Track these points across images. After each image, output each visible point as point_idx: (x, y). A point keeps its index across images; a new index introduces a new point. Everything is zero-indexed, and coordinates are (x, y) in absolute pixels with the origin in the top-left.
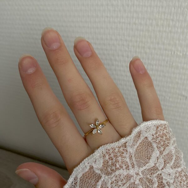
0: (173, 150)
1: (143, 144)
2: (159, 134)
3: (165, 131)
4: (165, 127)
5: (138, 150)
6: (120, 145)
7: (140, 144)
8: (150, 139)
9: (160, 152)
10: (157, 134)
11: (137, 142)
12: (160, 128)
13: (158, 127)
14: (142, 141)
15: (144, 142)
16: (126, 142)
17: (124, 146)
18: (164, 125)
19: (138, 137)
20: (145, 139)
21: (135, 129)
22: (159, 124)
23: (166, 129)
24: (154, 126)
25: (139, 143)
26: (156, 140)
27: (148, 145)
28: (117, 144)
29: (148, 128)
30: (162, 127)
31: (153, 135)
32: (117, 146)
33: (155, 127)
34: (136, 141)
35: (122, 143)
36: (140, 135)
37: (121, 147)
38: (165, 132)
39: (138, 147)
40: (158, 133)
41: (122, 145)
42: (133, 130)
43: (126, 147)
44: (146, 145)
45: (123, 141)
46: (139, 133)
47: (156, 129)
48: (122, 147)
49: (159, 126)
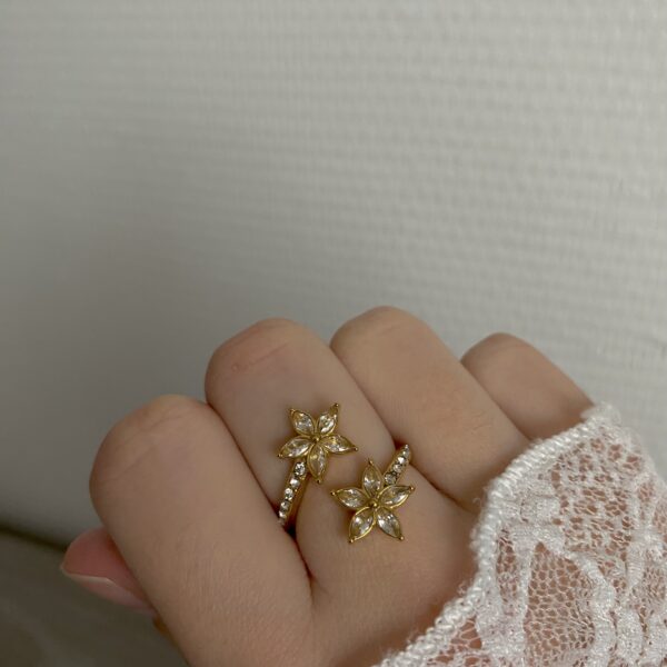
0: (655, 543)
1: (543, 586)
2: (575, 505)
3: (590, 475)
4: (583, 461)
5: (537, 627)
6: (446, 643)
7: (530, 592)
8: (557, 546)
9: (616, 584)
10: (570, 508)
11: (514, 588)
12: (563, 474)
13: (556, 477)
14: (534, 574)
15: (542, 576)
16: (474, 619)
17: (469, 641)
18: (575, 452)
19: (507, 568)
20: (538, 557)
21: (479, 531)
22: (551, 461)
23: (591, 468)
24: (540, 477)
25: (525, 591)
26: (582, 537)
27: (564, 581)
28: (428, 647)
29: (523, 500)
30: (570, 463)
31: (558, 522)
32: (434, 656)
33: (544, 482)
34: (510, 586)
35: (451, 631)
36: (509, 550)
37: (452, 651)
38: (590, 482)
39: (528, 614)
40: (571, 501)
41: (453, 641)
42: (475, 544)
43: (477, 645)
44: (553, 584)
45: (452, 617)
46: (502, 544)
47: (556, 487)
48: (461, 649)
49: (557, 467)
